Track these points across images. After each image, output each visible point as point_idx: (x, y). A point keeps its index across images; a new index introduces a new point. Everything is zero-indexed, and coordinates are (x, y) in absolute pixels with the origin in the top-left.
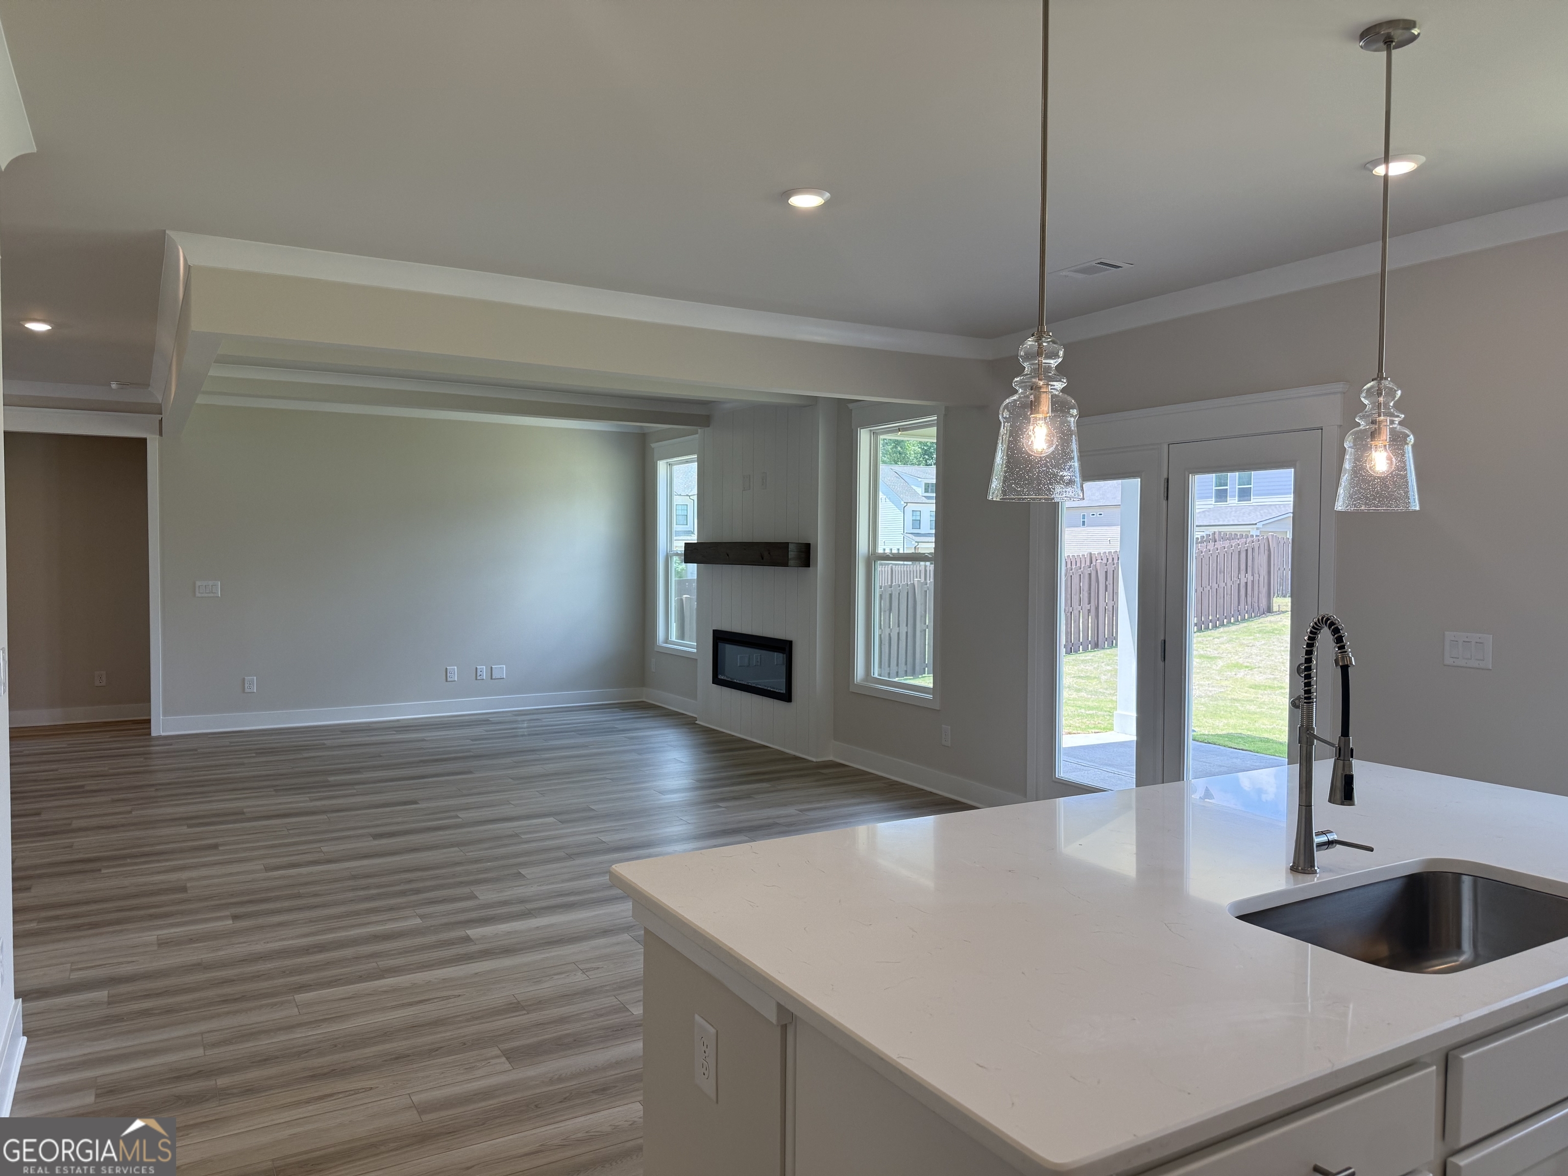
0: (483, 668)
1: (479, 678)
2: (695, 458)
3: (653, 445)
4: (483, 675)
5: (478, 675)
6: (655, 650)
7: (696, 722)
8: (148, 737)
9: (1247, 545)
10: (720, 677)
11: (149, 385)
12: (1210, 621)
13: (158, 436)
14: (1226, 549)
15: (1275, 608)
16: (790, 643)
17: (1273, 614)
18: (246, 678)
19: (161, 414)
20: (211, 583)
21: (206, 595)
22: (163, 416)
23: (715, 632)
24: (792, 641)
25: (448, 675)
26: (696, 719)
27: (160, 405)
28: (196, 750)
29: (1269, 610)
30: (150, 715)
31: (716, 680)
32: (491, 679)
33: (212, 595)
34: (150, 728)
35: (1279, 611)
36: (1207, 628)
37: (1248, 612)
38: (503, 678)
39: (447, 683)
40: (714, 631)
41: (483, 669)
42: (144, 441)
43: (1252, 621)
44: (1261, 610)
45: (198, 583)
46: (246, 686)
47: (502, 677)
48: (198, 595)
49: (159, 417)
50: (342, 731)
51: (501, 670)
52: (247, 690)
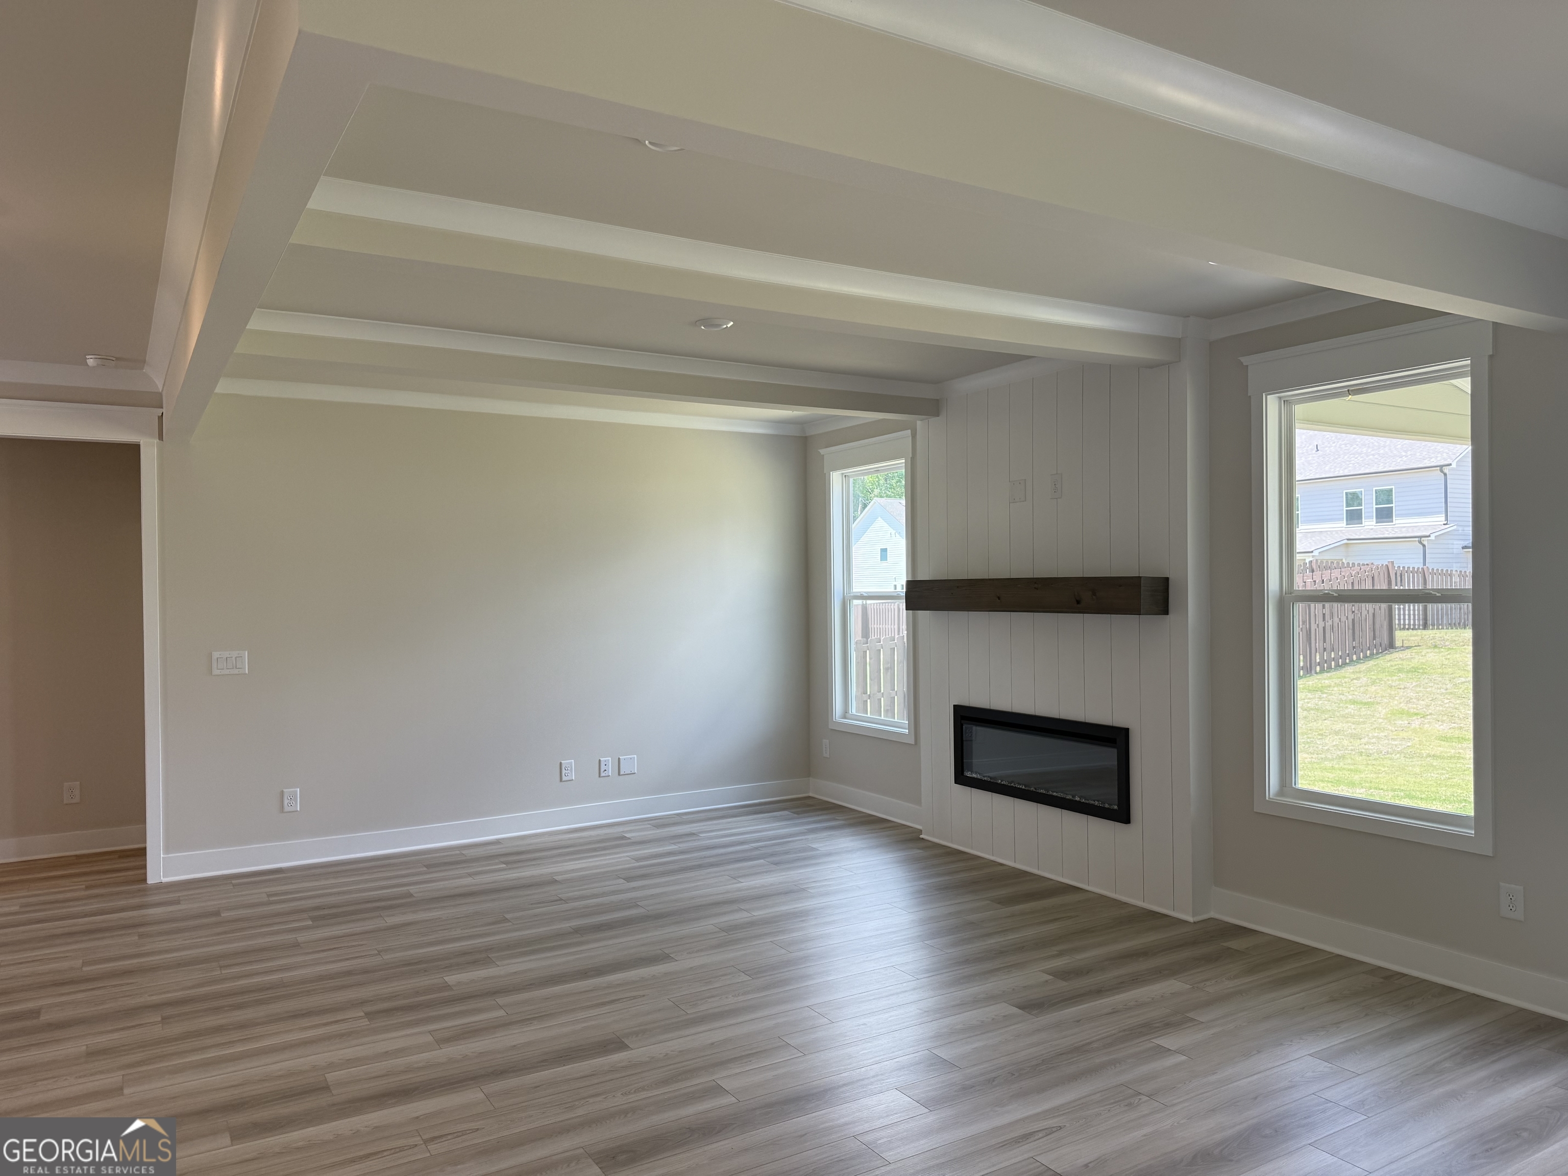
0: (609, 760)
1: (603, 774)
2: (902, 463)
3: (822, 451)
4: (609, 771)
5: (602, 770)
6: (830, 728)
7: (921, 836)
8: (142, 886)
9: (1367, 573)
10: (968, 774)
11: (144, 362)
12: (1332, 659)
13: (156, 441)
14: (1346, 579)
15: (1398, 643)
16: (1126, 731)
17: (1397, 650)
18: (284, 790)
19: (162, 408)
20: (235, 654)
21: (226, 672)
22: (164, 410)
23: (957, 708)
24: (1128, 729)
25: (564, 772)
26: (920, 832)
27: (161, 394)
28: (217, 913)
29: (1391, 645)
30: (144, 840)
31: (961, 778)
32: (619, 775)
33: (236, 671)
34: (144, 867)
35: (1403, 647)
36: (1330, 667)
37: (1370, 648)
38: (635, 773)
39: (562, 783)
40: (955, 706)
41: (609, 762)
42: (133, 450)
43: (1377, 658)
44: (1383, 646)
45: (216, 655)
46: (286, 802)
47: (632, 772)
48: (216, 672)
49: (159, 412)
50: (426, 866)
51: (631, 762)
52: (287, 809)
